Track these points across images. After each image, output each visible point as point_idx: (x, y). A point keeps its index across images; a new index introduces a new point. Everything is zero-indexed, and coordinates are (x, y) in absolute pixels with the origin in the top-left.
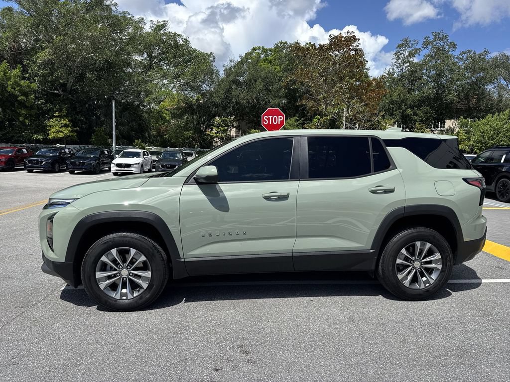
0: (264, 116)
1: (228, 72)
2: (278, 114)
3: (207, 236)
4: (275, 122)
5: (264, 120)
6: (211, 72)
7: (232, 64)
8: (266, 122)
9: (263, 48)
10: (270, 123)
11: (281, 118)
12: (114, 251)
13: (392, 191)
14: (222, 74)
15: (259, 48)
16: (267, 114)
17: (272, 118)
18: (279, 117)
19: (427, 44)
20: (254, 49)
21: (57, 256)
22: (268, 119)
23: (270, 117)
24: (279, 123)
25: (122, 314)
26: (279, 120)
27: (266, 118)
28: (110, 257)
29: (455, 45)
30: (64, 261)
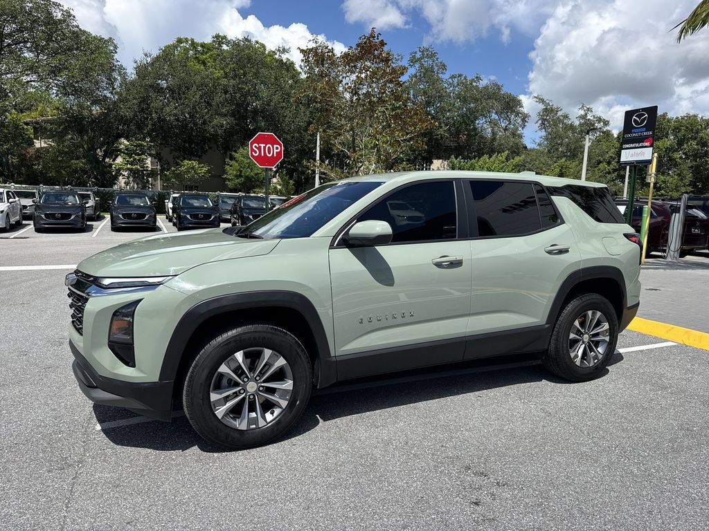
0: (252, 144)
1: (142, 70)
2: (274, 142)
3: (365, 321)
4: (269, 153)
5: (252, 150)
6: (110, 69)
7: (149, 59)
8: (256, 152)
9: (192, 40)
10: (262, 155)
11: (277, 148)
12: (239, 356)
13: (566, 251)
14: (131, 74)
15: (187, 40)
16: (258, 141)
17: (265, 147)
18: (275, 146)
19: (413, 61)
20: (180, 41)
21: (144, 373)
22: (259, 148)
23: (262, 145)
24: (275, 155)
25: (254, 451)
26: (275, 151)
27: (255, 147)
28: (234, 366)
29: (444, 66)
30: (157, 380)
